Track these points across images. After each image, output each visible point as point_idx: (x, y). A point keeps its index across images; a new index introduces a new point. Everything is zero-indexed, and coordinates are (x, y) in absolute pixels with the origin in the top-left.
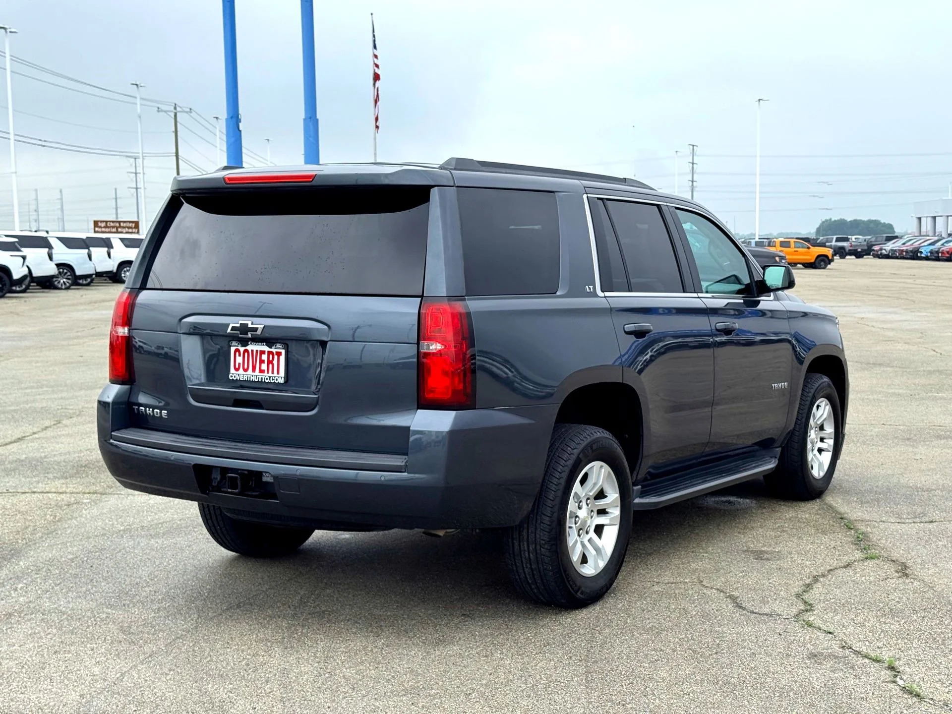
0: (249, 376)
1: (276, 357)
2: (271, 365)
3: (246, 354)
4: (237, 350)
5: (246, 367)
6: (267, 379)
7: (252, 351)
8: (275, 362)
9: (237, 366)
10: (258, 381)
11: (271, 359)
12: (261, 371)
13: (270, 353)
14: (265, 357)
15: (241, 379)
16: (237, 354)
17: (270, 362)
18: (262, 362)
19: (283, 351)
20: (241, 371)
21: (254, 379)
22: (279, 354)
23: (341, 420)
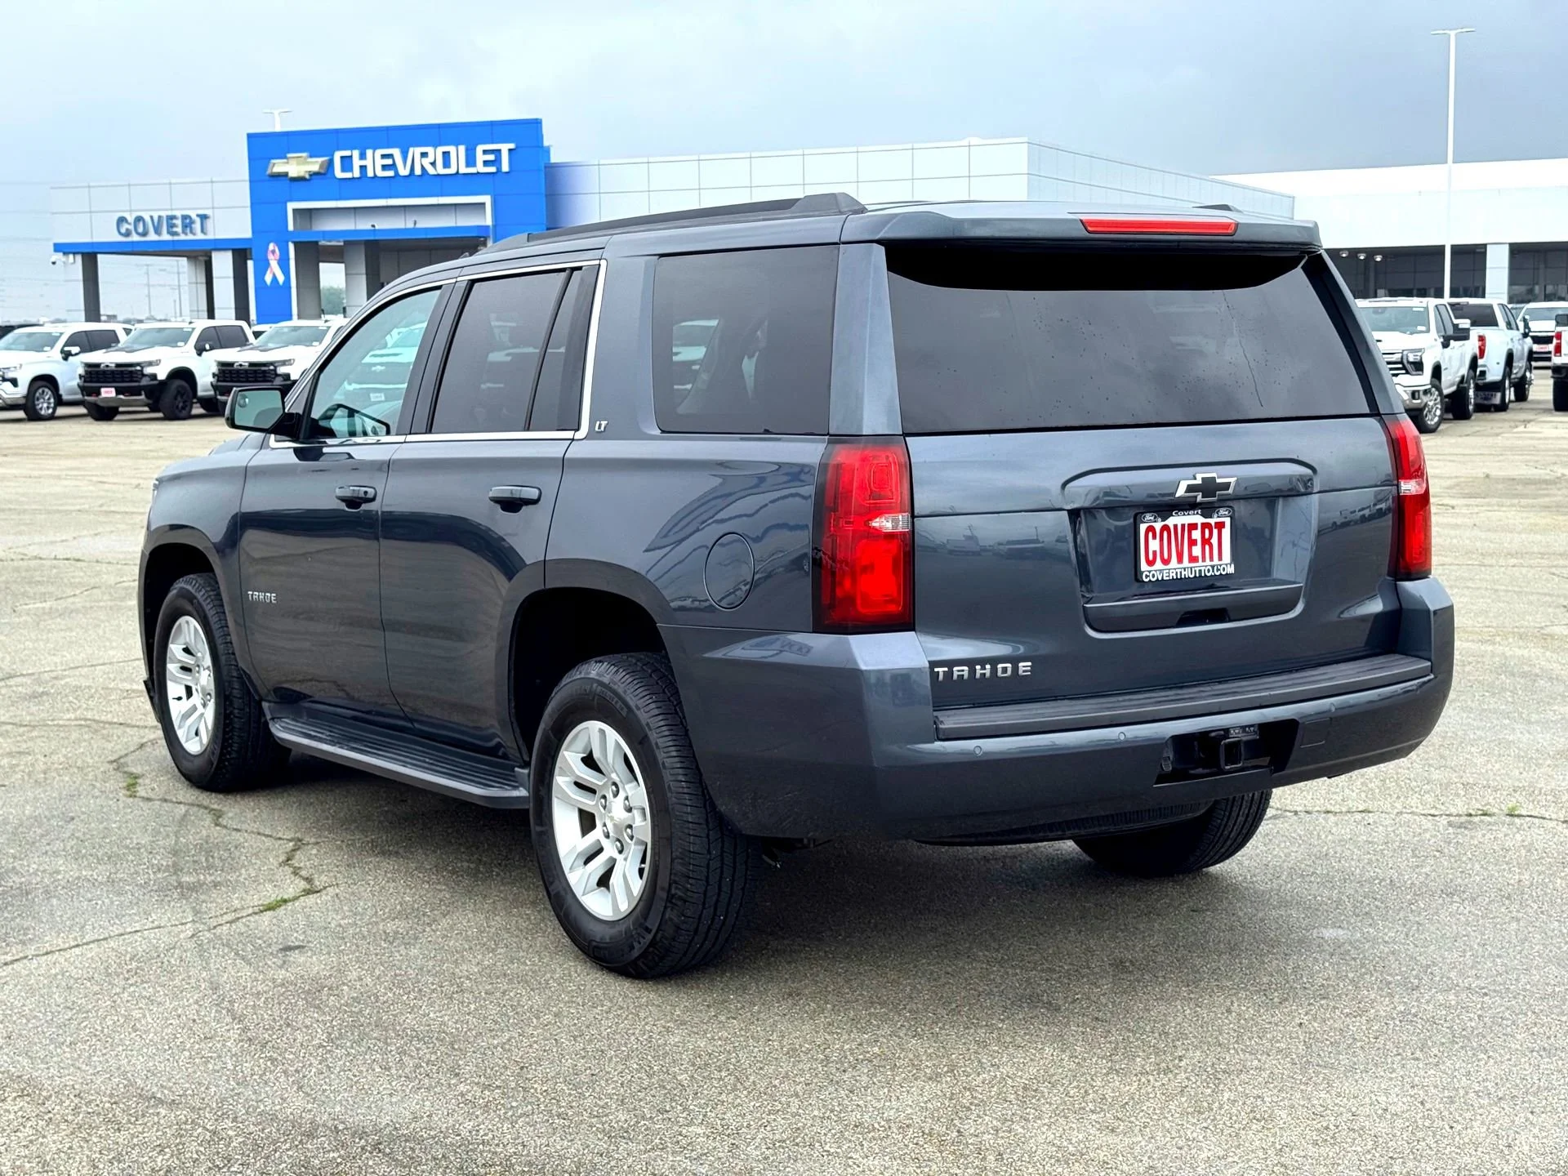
0: (1178, 571)
1: (1215, 532)
2: (1207, 547)
3: (1165, 534)
4: (1151, 529)
5: (1166, 556)
6: (1209, 571)
7: (1176, 526)
8: (1214, 540)
9: (1151, 557)
10: (1195, 577)
11: (1207, 536)
12: (1193, 559)
13: (1205, 526)
14: (1197, 535)
15: (1165, 578)
16: (1150, 534)
17: (1206, 542)
18: (1192, 543)
19: (1227, 521)
20: (1159, 565)
21: (1187, 574)
22: (1220, 526)
23: (1333, 617)
